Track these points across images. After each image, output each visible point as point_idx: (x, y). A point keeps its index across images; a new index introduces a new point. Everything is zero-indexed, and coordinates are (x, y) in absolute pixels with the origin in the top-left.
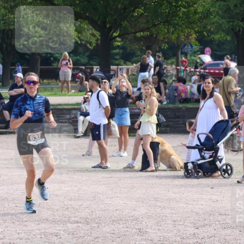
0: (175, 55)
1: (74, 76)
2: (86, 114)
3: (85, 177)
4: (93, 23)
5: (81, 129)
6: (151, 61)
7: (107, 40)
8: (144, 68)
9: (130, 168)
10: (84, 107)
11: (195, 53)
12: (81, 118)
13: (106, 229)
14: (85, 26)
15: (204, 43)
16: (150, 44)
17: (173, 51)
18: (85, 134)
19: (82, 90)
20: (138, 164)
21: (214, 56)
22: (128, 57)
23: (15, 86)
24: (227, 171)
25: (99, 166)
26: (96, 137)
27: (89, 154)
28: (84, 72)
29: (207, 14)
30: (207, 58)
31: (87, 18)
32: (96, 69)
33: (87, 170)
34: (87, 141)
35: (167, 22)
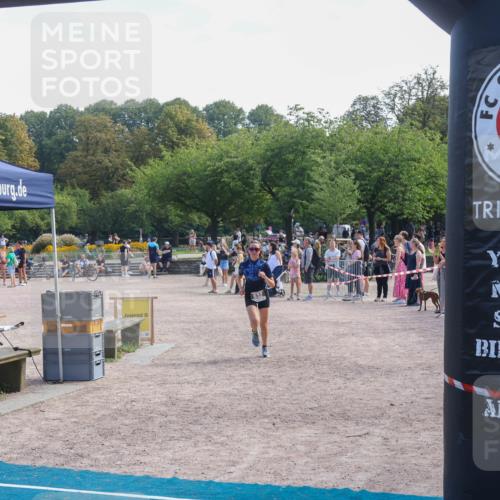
0: (252, 231)
1: (197, 243)
2: (204, 263)
3: (203, 298)
4: (207, 214)
5: (202, 271)
6: (239, 234)
7: (215, 223)
8: (236, 238)
9: (229, 293)
10: (203, 260)
11: (263, 230)
12: (201, 266)
13: (218, 326)
14: (203, 215)
15: (268, 224)
16: (238, 225)
17: (251, 229)
18: (204, 274)
19: (202, 250)
20: (233, 291)
21: (274, 231)
22: (226, 232)
23: (165, 249)
24: (282, 294)
25: (212, 292)
26: (210, 276)
27: (206, 285)
28: (203, 240)
29: (269, 208)
30: (270, 232)
31: (202, 211)
32: (209, 238)
33: (203, 294)
34: (205, 278)
35: (248, 213)
